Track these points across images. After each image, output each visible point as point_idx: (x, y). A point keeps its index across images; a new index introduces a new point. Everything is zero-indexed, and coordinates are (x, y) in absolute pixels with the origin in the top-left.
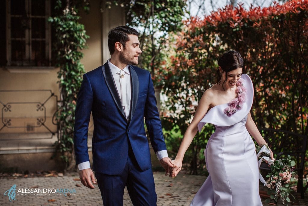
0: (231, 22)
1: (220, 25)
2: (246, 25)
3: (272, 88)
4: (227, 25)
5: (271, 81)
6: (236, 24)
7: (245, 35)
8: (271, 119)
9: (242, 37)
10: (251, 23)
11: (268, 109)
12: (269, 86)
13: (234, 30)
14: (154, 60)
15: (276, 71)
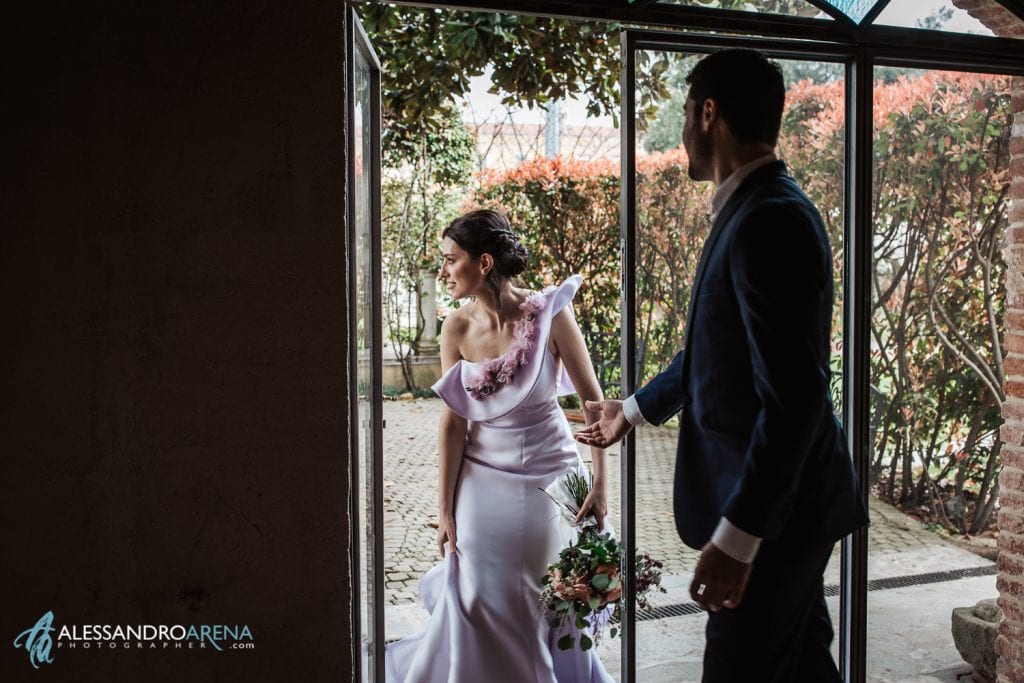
0: (545, 181)
1: (529, 184)
2: (565, 186)
3: (604, 273)
4: (538, 186)
5: (602, 264)
6: (552, 185)
7: (564, 200)
8: (600, 320)
9: (560, 204)
10: (572, 184)
11: (596, 305)
12: (600, 271)
13: (549, 193)
14: (427, 229)
15: (610, 250)
